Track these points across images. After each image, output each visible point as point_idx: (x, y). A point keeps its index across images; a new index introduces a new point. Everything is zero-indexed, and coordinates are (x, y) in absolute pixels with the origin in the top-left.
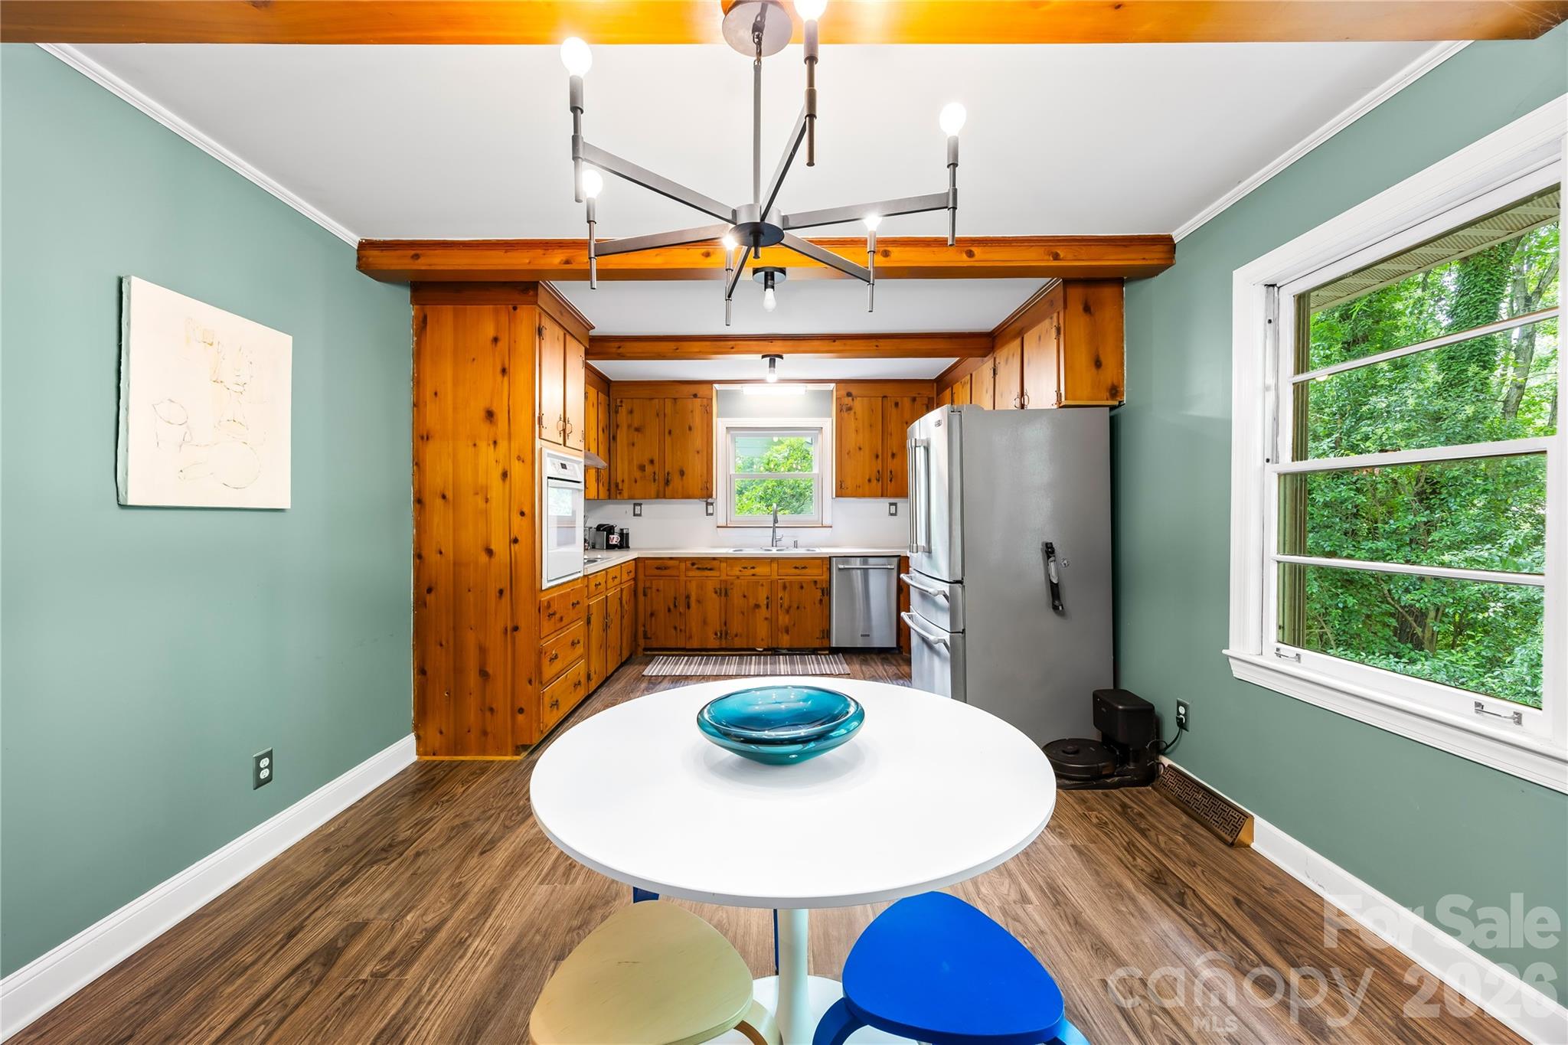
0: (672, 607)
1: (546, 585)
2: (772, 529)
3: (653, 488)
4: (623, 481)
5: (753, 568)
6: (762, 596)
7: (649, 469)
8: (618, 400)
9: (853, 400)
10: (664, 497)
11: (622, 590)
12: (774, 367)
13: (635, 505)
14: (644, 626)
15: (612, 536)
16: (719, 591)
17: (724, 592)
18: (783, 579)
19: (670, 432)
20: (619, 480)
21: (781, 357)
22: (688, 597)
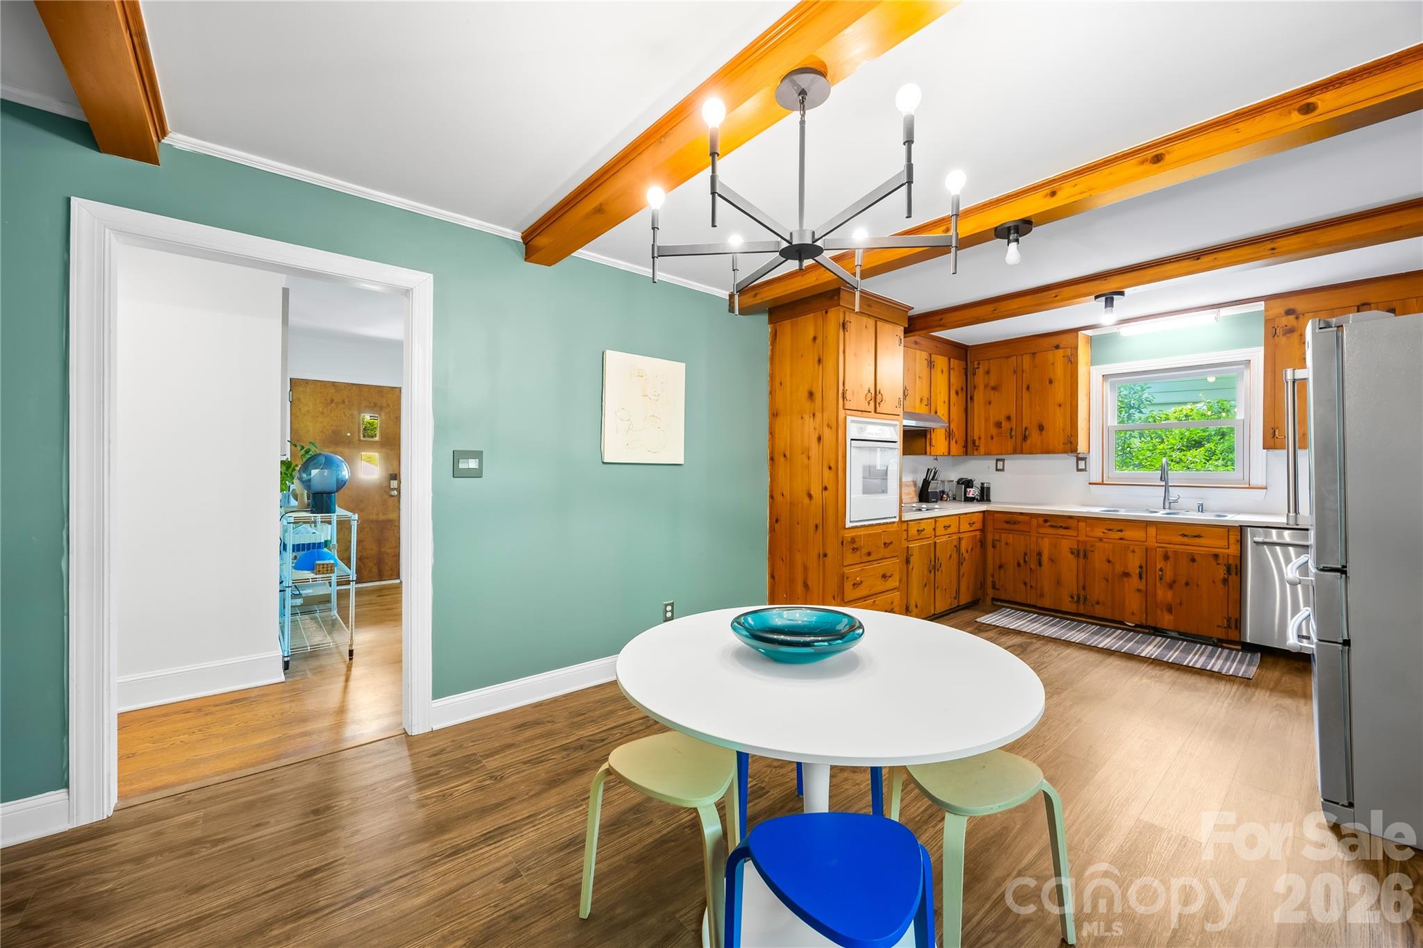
0: (1022, 562)
1: (848, 525)
2: (1164, 488)
3: (1010, 445)
4: (980, 438)
5: (1121, 531)
6: (1134, 563)
7: (1005, 425)
8: (976, 363)
9: (1297, 318)
10: (1022, 452)
11: (960, 539)
12: (1112, 306)
13: (997, 460)
14: (993, 576)
15: (968, 490)
16: (1076, 553)
17: (1082, 553)
18: (1164, 548)
19: (1028, 388)
20: (976, 438)
21: (1122, 293)
22: (1040, 554)
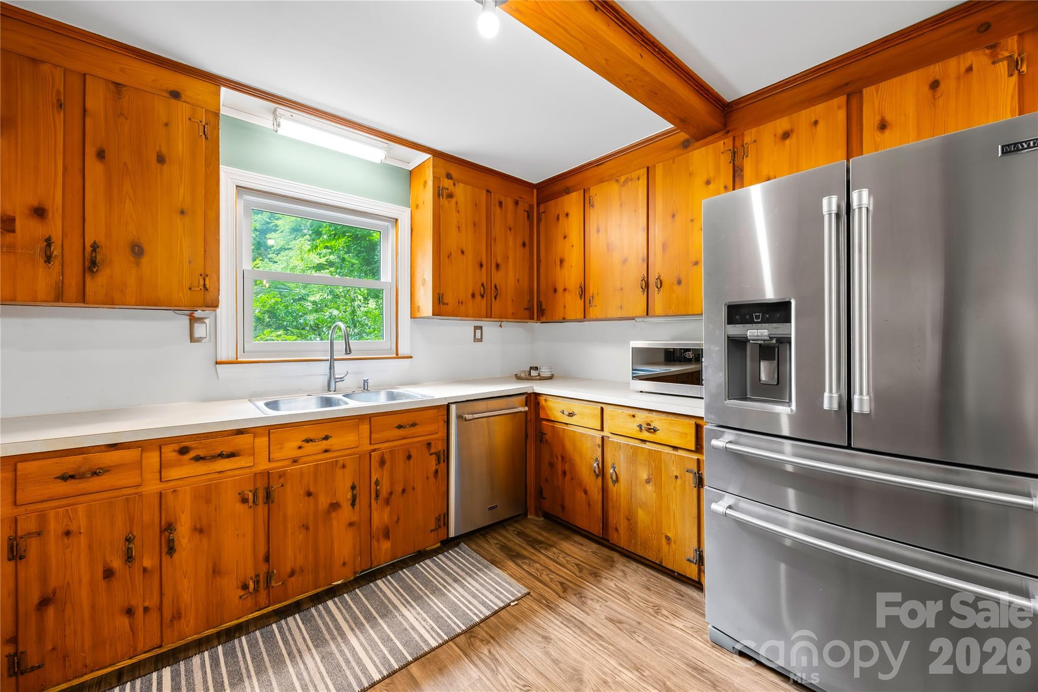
3: (45, 278)
5: (326, 438)
6: (343, 485)
7: (24, 226)
9: (454, 184)
10: (83, 299)
16: (250, 497)
17: (263, 495)
18: (379, 450)
19: (100, 155)
